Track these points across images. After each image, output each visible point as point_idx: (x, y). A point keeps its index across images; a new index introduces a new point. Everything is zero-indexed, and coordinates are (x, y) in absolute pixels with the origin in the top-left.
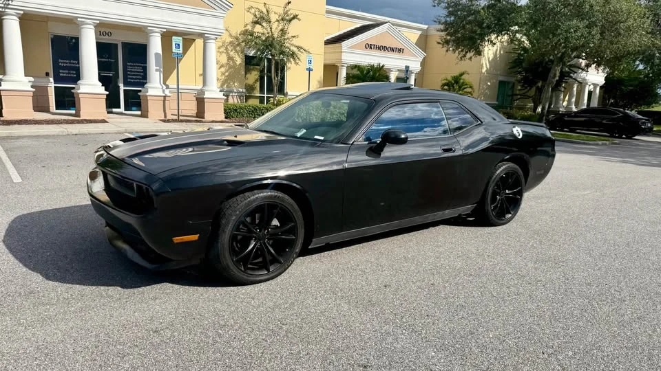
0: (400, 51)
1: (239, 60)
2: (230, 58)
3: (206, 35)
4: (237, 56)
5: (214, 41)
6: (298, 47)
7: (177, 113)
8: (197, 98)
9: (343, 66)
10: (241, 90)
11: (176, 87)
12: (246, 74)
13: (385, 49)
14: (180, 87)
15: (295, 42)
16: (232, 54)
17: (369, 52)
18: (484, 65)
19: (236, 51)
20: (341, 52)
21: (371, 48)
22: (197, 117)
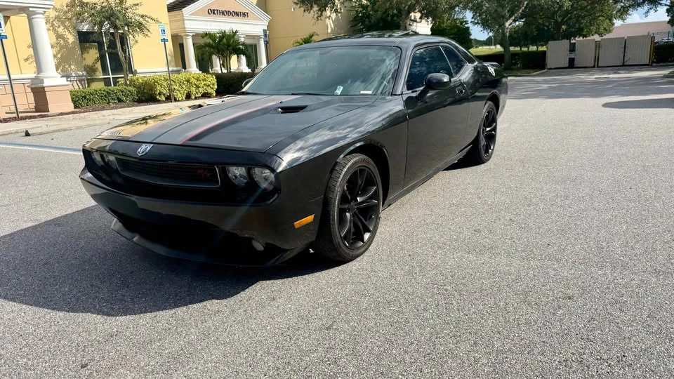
0: (245, 15)
1: (71, 38)
2: (59, 36)
3: (31, 9)
4: (67, 33)
5: (41, 16)
6: (142, 16)
7: (14, 110)
8: (32, 89)
9: (188, 35)
10: (80, 73)
11: (7, 77)
12: (82, 54)
13: (229, 13)
14: (12, 77)
16: (61, 30)
17: (212, 18)
18: (329, 26)
19: (65, 27)
20: (183, 20)
21: (214, 13)
22: (36, 111)
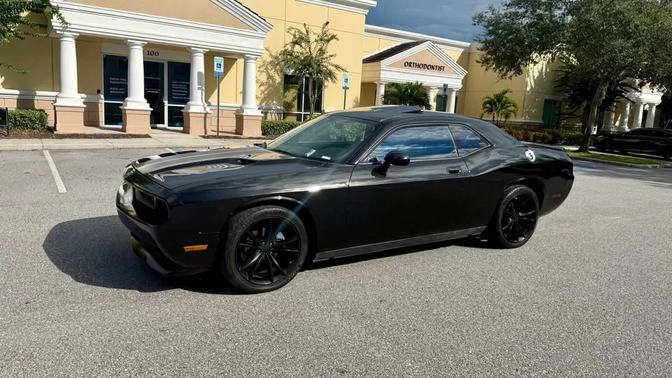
0: (440, 68)
1: (278, 79)
2: (270, 77)
3: (247, 55)
4: (276, 75)
5: (254, 61)
6: (336, 66)
7: (216, 130)
8: (236, 116)
9: (382, 84)
10: (279, 108)
11: (216, 104)
12: (285, 91)
13: (425, 66)
14: (220, 104)
15: (333, 61)
16: (272, 72)
17: (408, 70)
18: (529, 83)
19: (276, 70)
20: (380, 70)
21: (410, 66)
22: (236, 133)
